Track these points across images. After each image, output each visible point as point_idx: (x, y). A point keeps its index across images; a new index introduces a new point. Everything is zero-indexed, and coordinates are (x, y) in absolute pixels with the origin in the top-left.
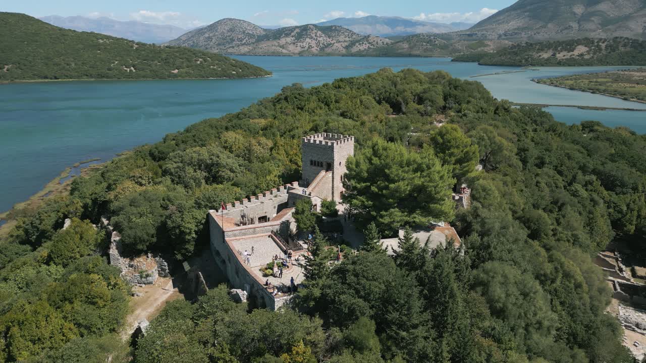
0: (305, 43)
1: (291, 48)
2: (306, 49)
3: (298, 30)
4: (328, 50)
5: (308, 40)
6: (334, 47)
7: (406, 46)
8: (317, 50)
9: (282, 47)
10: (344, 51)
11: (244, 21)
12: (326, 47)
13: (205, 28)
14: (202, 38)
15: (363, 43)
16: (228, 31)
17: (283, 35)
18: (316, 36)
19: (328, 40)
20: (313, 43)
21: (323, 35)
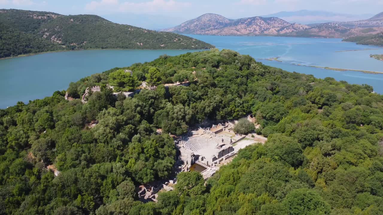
0: (252, 28)
1: (243, 31)
2: (252, 31)
3: (249, 20)
4: (265, 32)
5: (254, 26)
6: (270, 31)
7: (316, 30)
8: (259, 32)
9: (238, 31)
10: (275, 32)
11: (218, 15)
12: (265, 30)
13: (195, 19)
14: (192, 25)
15: (289, 28)
16: (208, 21)
17: (240, 23)
18: (260, 23)
19: (267, 26)
20: (257, 28)
21: (265, 23)
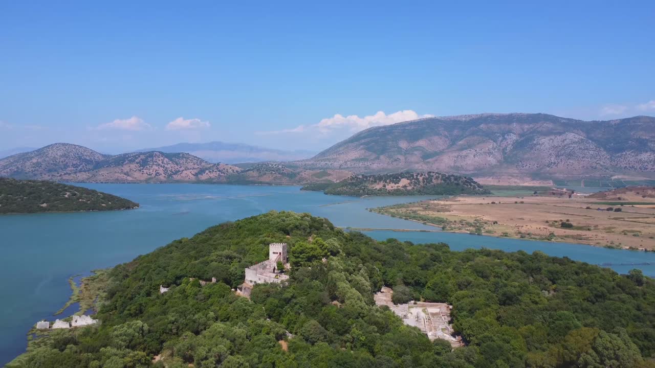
0: (151, 171)
1: (137, 175)
2: (153, 176)
3: (142, 157)
4: (176, 177)
5: (155, 167)
6: (184, 174)
7: (255, 174)
8: (165, 177)
9: (127, 174)
10: (193, 178)
11: (81, 147)
12: (175, 174)
13: (31, 153)
14: (28, 163)
15: (213, 171)
16: (61, 156)
17: (127, 162)
18: (162, 163)
19: (177, 167)
20: (161, 171)
21: (171, 162)
